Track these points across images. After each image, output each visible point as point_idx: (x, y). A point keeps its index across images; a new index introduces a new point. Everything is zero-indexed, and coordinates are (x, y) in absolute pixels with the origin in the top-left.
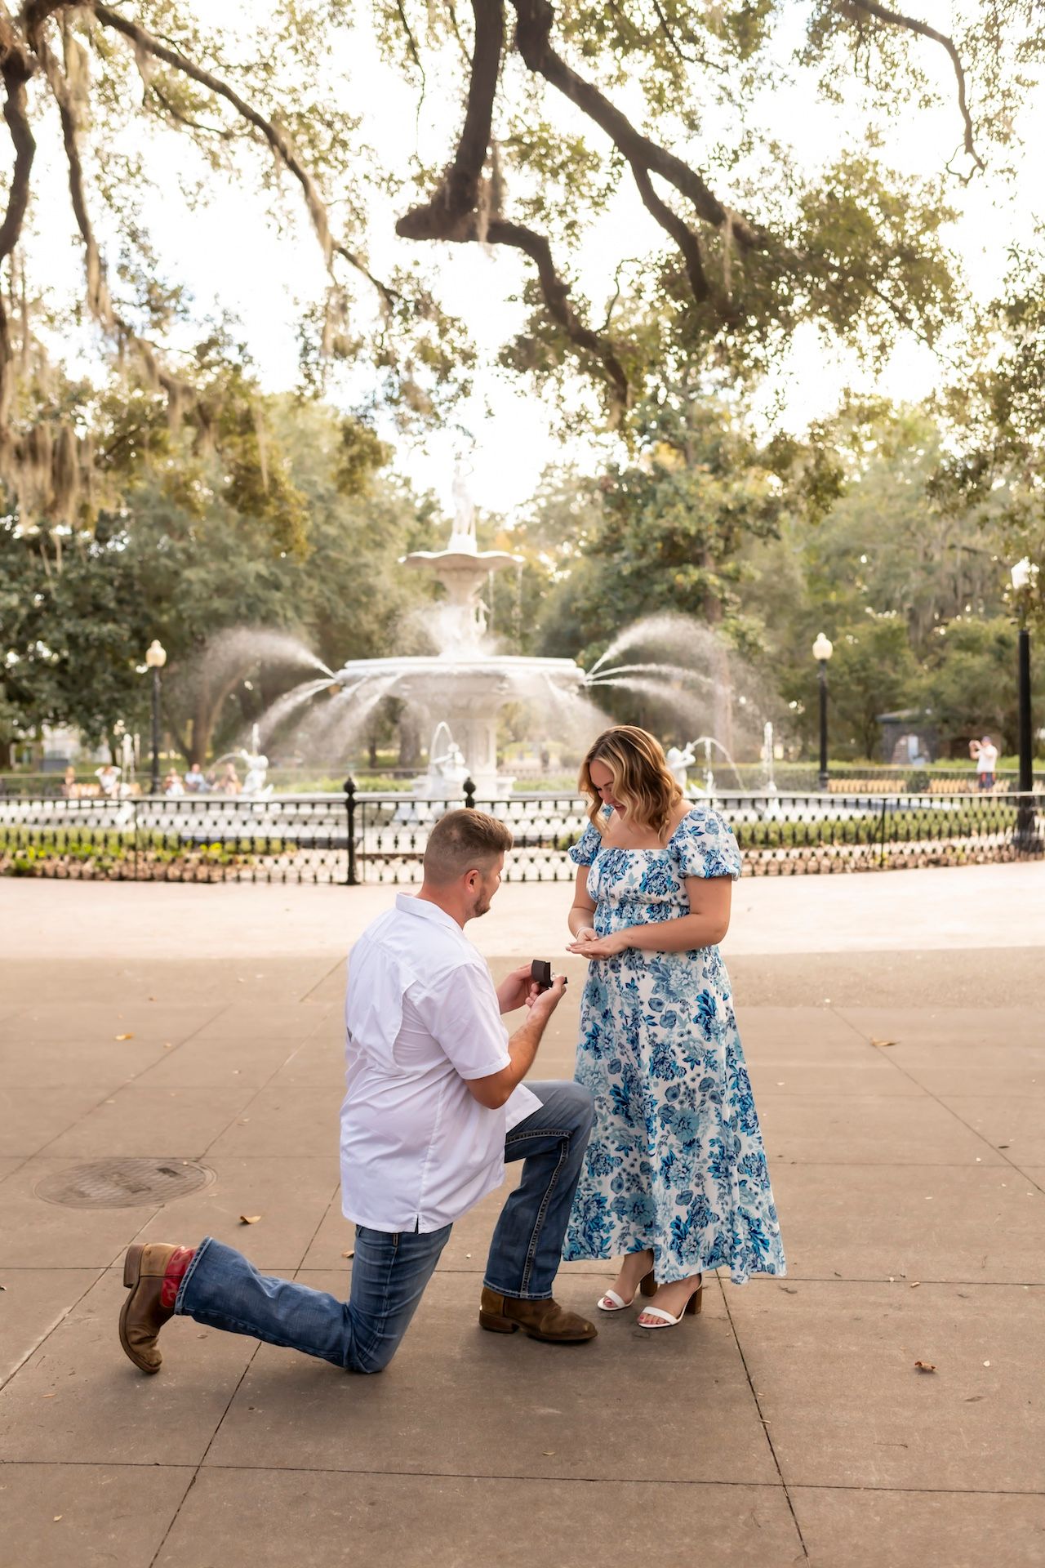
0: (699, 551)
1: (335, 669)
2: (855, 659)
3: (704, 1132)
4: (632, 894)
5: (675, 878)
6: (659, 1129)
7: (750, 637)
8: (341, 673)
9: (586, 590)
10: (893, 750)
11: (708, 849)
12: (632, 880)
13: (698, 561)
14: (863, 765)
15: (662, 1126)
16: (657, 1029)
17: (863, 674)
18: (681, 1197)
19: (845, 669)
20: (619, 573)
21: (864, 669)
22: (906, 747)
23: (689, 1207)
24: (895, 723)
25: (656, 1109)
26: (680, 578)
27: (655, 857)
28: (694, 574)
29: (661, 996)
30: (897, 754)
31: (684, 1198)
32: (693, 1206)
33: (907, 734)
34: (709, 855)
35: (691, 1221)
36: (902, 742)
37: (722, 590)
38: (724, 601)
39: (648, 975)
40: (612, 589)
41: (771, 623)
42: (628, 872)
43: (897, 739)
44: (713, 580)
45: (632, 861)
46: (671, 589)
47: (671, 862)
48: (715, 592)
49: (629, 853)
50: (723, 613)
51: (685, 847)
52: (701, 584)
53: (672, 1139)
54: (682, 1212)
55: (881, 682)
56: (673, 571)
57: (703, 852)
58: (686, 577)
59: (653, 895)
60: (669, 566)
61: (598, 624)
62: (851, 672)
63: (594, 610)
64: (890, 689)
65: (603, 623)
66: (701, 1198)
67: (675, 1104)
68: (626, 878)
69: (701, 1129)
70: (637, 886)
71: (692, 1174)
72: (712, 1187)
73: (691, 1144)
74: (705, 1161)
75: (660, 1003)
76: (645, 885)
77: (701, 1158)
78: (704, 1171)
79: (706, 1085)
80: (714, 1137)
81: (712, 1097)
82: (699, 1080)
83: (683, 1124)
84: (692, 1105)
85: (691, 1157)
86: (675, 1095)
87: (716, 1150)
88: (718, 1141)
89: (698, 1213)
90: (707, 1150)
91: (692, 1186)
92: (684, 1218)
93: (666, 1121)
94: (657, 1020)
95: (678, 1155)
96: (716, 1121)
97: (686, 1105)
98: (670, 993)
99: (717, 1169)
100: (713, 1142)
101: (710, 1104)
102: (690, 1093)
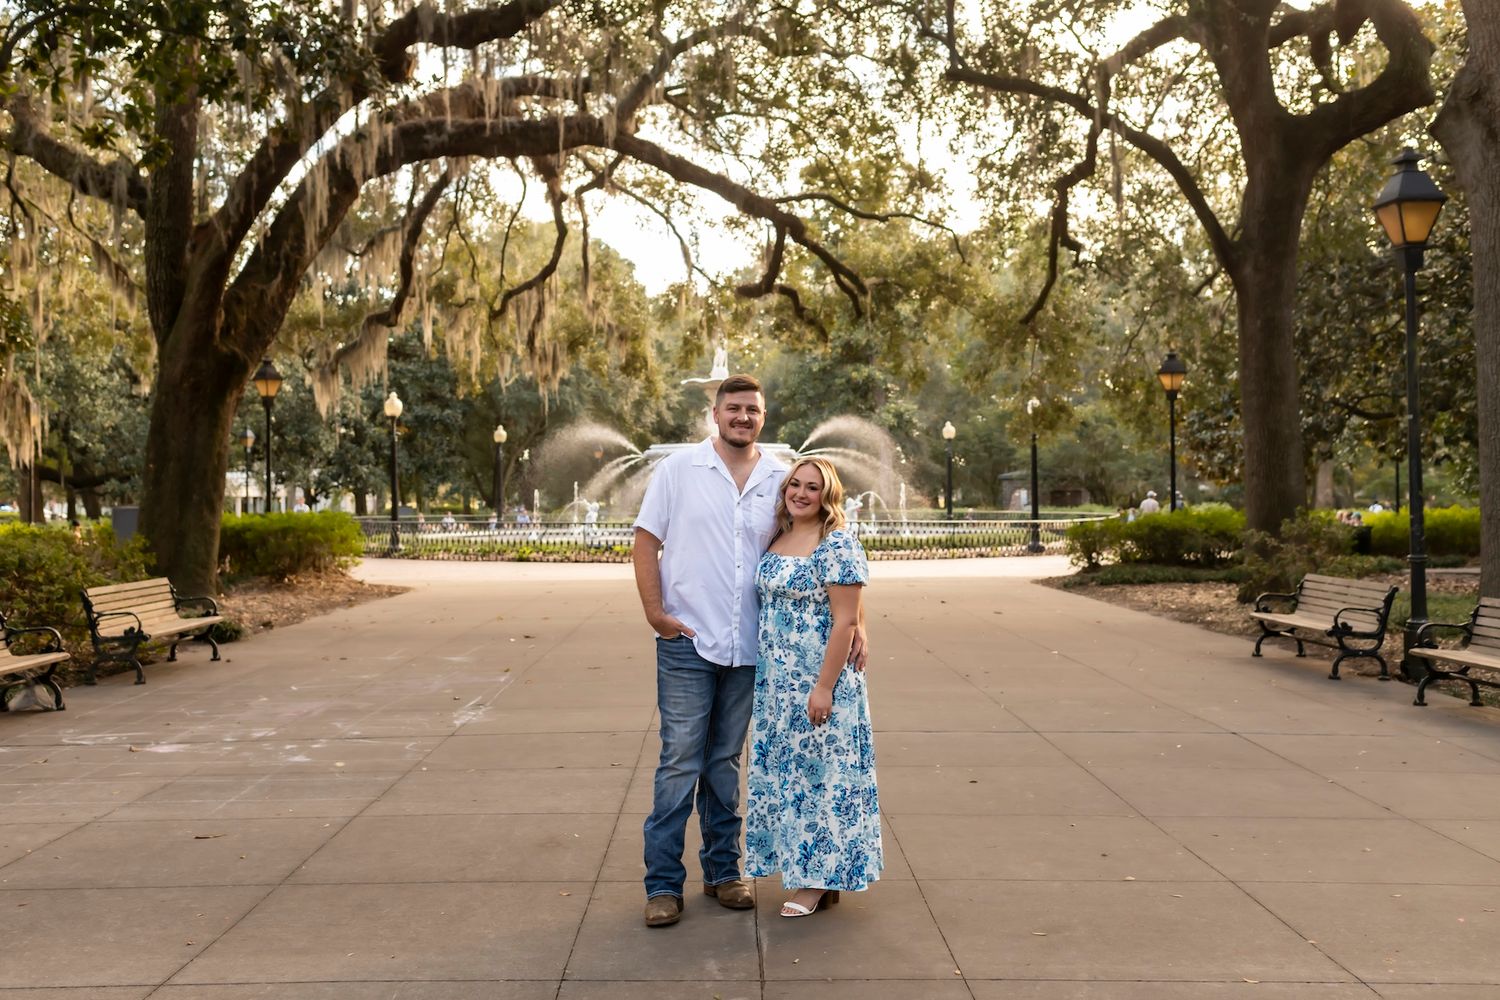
0: (869, 353)
1: (643, 451)
2: (983, 433)
3: (830, 779)
4: (781, 589)
5: (814, 580)
6: (793, 771)
7: (906, 417)
8: (647, 452)
9: (786, 381)
10: (1010, 500)
11: (844, 559)
12: (782, 579)
13: (867, 361)
14: (991, 511)
15: (796, 769)
16: (796, 694)
17: (989, 444)
18: (809, 826)
19: (976, 440)
20: (810, 370)
21: (990, 440)
22: (1019, 497)
23: (814, 834)
24: (1010, 480)
25: (792, 755)
26: (854, 374)
27: (801, 563)
28: (865, 370)
29: (800, 669)
30: (1012, 503)
31: (811, 827)
32: (818, 834)
33: (1020, 488)
34: (845, 564)
35: (816, 845)
36: (1017, 494)
37: (885, 382)
38: (887, 390)
39: (792, 653)
40: (804, 381)
41: (923, 406)
42: (780, 572)
43: (1012, 492)
44: (879, 375)
45: (784, 565)
46: (849, 381)
47: (813, 568)
48: (880, 383)
49: (783, 558)
50: (887, 398)
51: (826, 560)
52: (870, 379)
53: (804, 781)
54: (809, 838)
55: (1002, 450)
56: (849, 368)
57: (839, 561)
58: (859, 373)
59: (797, 591)
60: (847, 363)
61: (794, 407)
62: (981, 442)
63: (792, 396)
64: (1009, 455)
65: (798, 407)
66: (825, 830)
67: (806, 753)
68: (778, 577)
69: (827, 776)
70: (785, 583)
71: (818, 810)
72: (834, 823)
73: (818, 787)
74: (829, 802)
75: (799, 675)
76: (791, 583)
77: (826, 799)
78: (828, 809)
79: (831, 740)
80: (837, 783)
81: (836, 751)
82: (825, 736)
83: (812, 770)
84: (820, 756)
85: (818, 797)
86: (806, 746)
87: (838, 794)
88: (840, 786)
89: (822, 841)
90: (831, 793)
91: (818, 819)
92: (810, 842)
93: (799, 766)
94: (796, 687)
95: (808, 794)
96: (839, 770)
97: (815, 755)
98: (806, 668)
99: (839, 809)
100: (836, 787)
101: (834, 756)
102: (818, 746)
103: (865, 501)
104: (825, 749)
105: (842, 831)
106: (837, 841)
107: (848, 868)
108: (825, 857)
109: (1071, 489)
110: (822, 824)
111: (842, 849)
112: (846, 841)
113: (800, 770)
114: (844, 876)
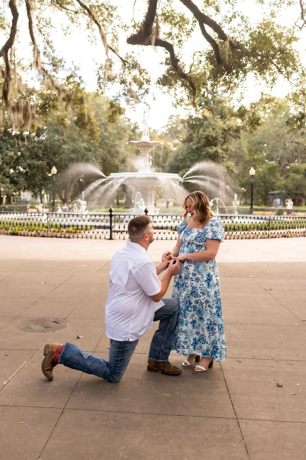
0: (216, 142)
1: (107, 176)
2: (262, 175)
4: (192, 241)
6: (192, 311)
7: (231, 168)
9: (182, 153)
10: (272, 203)
12: (192, 237)
13: (215, 145)
14: (263, 207)
16: (193, 282)
17: (264, 180)
19: (259, 178)
20: (192, 148)
21: (265, 178)
22: (276, 202)
24: (273, 195)
26: (210, 150)
28: (214, 149)
30: (273, 204)
32: (200, 336)
33: (277, 198)
34: (214, 232)
35: (199, 340)
36: (275, 200)
38: (223, 157)
39: (193, 265)
40: (190, 153)
41: (237, 164)
42: (191, 234)
43: (274, 200)
44: (220, 151)
45: (193, 232)
46: (207, 153)
48: (220, 154)
49: (192, 229)
50: (223, 161)
51: (207, 229)
52: (216, 152)
53: (196, 316)
55: (270, 182)
56: (208, 148)
57: (212, 231)
58: (212, 150)
59: (198, 242)
60: (207, 146)
61: (185, 164)
62: (261, 179)
63: (184, 159)
64: (272, 184)
65: (187, 163)
66: (203, 335)
67: (197, 305)
68: (190, 236)
69: (205, 315)
70: (193, 239)
71: (201, 327)
72: (206, 333)
73: (201, 319)
74: (205, 325)
75: (195, 275)
76: (195, 239)
77: (204, 324)
78: (204, 328)
79: (207, 302)
80: (209, 318)
81: (209, 306)
82: (205, 300)
83: (200, 312)
84: (202, 307)
85: (201, 322)
86: (197, 303)
87: (209, 322)
88: (210, 319)
89: (202, 339)
90: (205, 322)
91: (200, 331)
92: (197, 339)
93: (194, 310)
94: (194, 279)
95: (197, 321)
96: (209, 313)
97: (200, 307)
98: (199, 272)
99: (209, 328)
100: (208, 320)
101: (208, 308)
102: (202, 304)
103: (214, 203)
104: (204, 305)
105: (209, 336)
106: (207, 340)
107: (211, 350)
108: (202, 345)
109: (298, 199)
110: (202, 332)
111: (209, 343)
112: (211, 340)
113: (195, 312)
114: (210, 353)
